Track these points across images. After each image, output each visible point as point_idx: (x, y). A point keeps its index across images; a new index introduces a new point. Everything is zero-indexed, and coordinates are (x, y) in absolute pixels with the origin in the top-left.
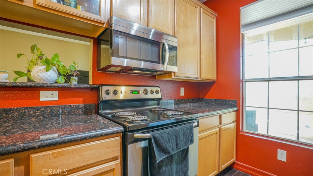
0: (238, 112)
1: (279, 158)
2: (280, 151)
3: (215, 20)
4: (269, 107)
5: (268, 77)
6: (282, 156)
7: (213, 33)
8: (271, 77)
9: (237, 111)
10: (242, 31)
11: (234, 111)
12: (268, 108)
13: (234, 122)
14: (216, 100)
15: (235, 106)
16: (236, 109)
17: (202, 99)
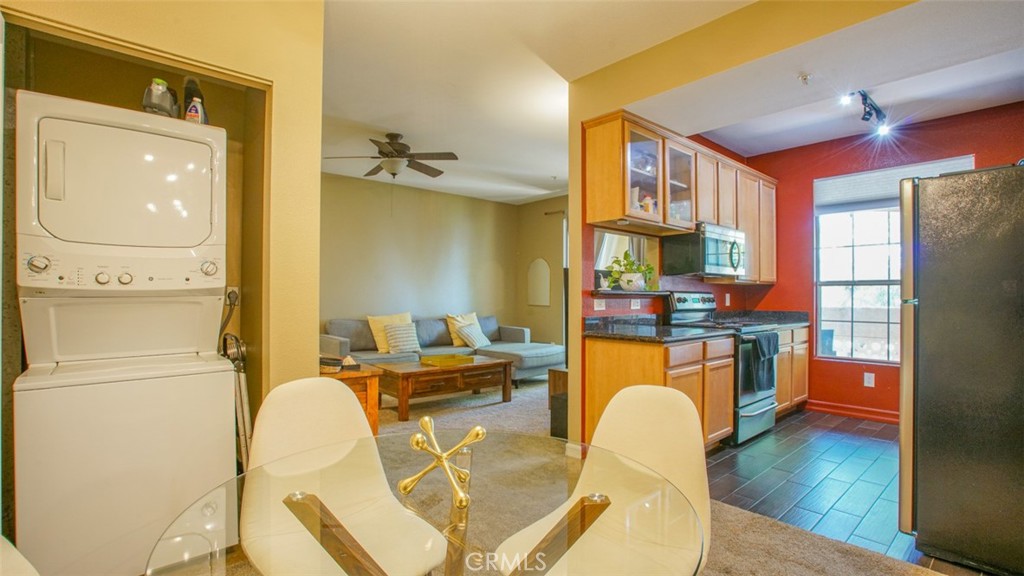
0: (810, 328)
1: (866, 384)
2: (866, 375)
3: (774, 191)
4: (854, 320)
5: (851, 279)
6: (869, 380)
7: (772, 211)
8: (856, 279)
9: (808, 327)
10: (816, 212)
11: (805, 327)
12: (852, 322)
13: (806, 342)
14: (775, 312)
15: (806, 321)
16: (807, 324)
17: (750, 311)
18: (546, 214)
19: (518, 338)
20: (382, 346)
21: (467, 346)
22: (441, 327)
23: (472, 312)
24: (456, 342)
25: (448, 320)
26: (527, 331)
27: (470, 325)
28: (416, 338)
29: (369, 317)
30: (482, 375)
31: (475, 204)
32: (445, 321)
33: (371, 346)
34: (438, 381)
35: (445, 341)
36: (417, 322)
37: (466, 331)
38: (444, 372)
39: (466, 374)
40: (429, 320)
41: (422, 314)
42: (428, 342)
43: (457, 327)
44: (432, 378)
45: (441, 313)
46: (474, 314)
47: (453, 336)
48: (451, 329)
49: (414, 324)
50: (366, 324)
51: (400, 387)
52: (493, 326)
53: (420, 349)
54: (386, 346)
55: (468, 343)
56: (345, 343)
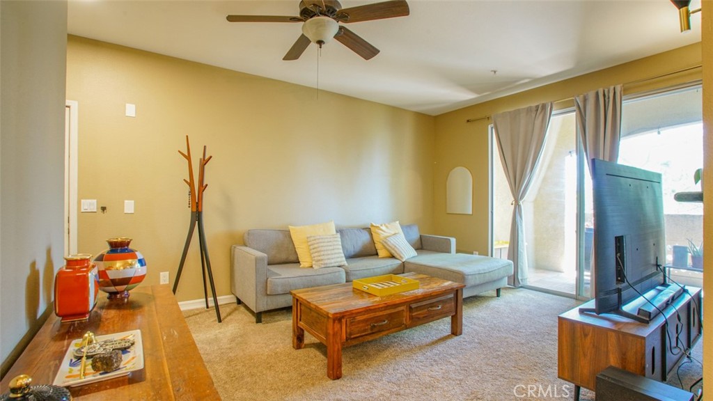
18: (468, 121)
19: (443, 248)
20: (305, 261)
21: (393, 257)
22: (365, 237)
23: (395, 221)
24: (382, 253)
25: (372, 229)
26: (453, 241)
27: (395, 234)
28: (341, 251)
29: (290, 227)
30: (432, 305)
31: (395, 112)
32: (369, 230)
33: (292, 258)
34: (379, 319)
35: (370, 252)
36: (340, 231)
37: (392, 241)
38: (387, 307)
39: (414, 306)
40: (352, 228)
41: (345, 223)
42: (353, 253)
43: (382, 236)
44: (372, 315)
45: (365, 221)
46: (398, 222)
47: (378, 246)
48: (376, 239)
49: (339, 235)
50: (287, 234)
51: (331, 332)
52: (415, 235)
53: (345, 263)
54: (309, 260)
55: (395, 255)
56: (262, 259)
